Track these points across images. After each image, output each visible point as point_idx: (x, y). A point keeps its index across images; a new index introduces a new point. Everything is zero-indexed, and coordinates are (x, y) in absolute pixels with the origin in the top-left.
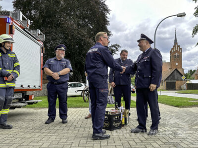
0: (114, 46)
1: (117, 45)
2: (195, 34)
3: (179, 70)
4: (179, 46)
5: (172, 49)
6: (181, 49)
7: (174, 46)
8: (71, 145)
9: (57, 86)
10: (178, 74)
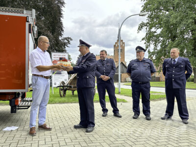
0: (66, 39)
1: (69, 38)
2: (140, 30)
3: (124, 63)
4: (122, 41)
5: (116, 43)
6: (124, 43)
7: (118, 41)
10: (124, 67)
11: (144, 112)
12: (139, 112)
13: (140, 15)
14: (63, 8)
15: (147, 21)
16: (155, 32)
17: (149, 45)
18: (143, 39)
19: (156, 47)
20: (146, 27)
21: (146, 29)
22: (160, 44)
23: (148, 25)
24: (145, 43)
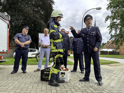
2: (107, 21)
8: (28, 87)
9: (23, 50)
14: (53, 6)
15: (111, 15)
16: (116, 22)
17: (112, 31)
18: (108, 27)
19: (117, 32)
20: (110, 19)
21: (110, 20)
22: (119, 30)
23: (112, 17)
24: (109, 30)
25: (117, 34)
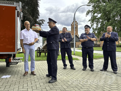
0: (41, 20)
1: (43, 20)
2: (88, 15)
4: (76, 22)
5: (72, 23)
6: (77, 23)
7: (74, 21)
10: (77, 38)
11: (90, 66)
12: (86, 66)
13: (87, 6)
14: (39, 1)
15: (92, 9)
16: (97, 16)
17: (93, 24)
18: (89, 21)
19: (98, 25)
20: (91, 13)
22: (100, 23)
24: (91, 23)
25: (98, 27)
